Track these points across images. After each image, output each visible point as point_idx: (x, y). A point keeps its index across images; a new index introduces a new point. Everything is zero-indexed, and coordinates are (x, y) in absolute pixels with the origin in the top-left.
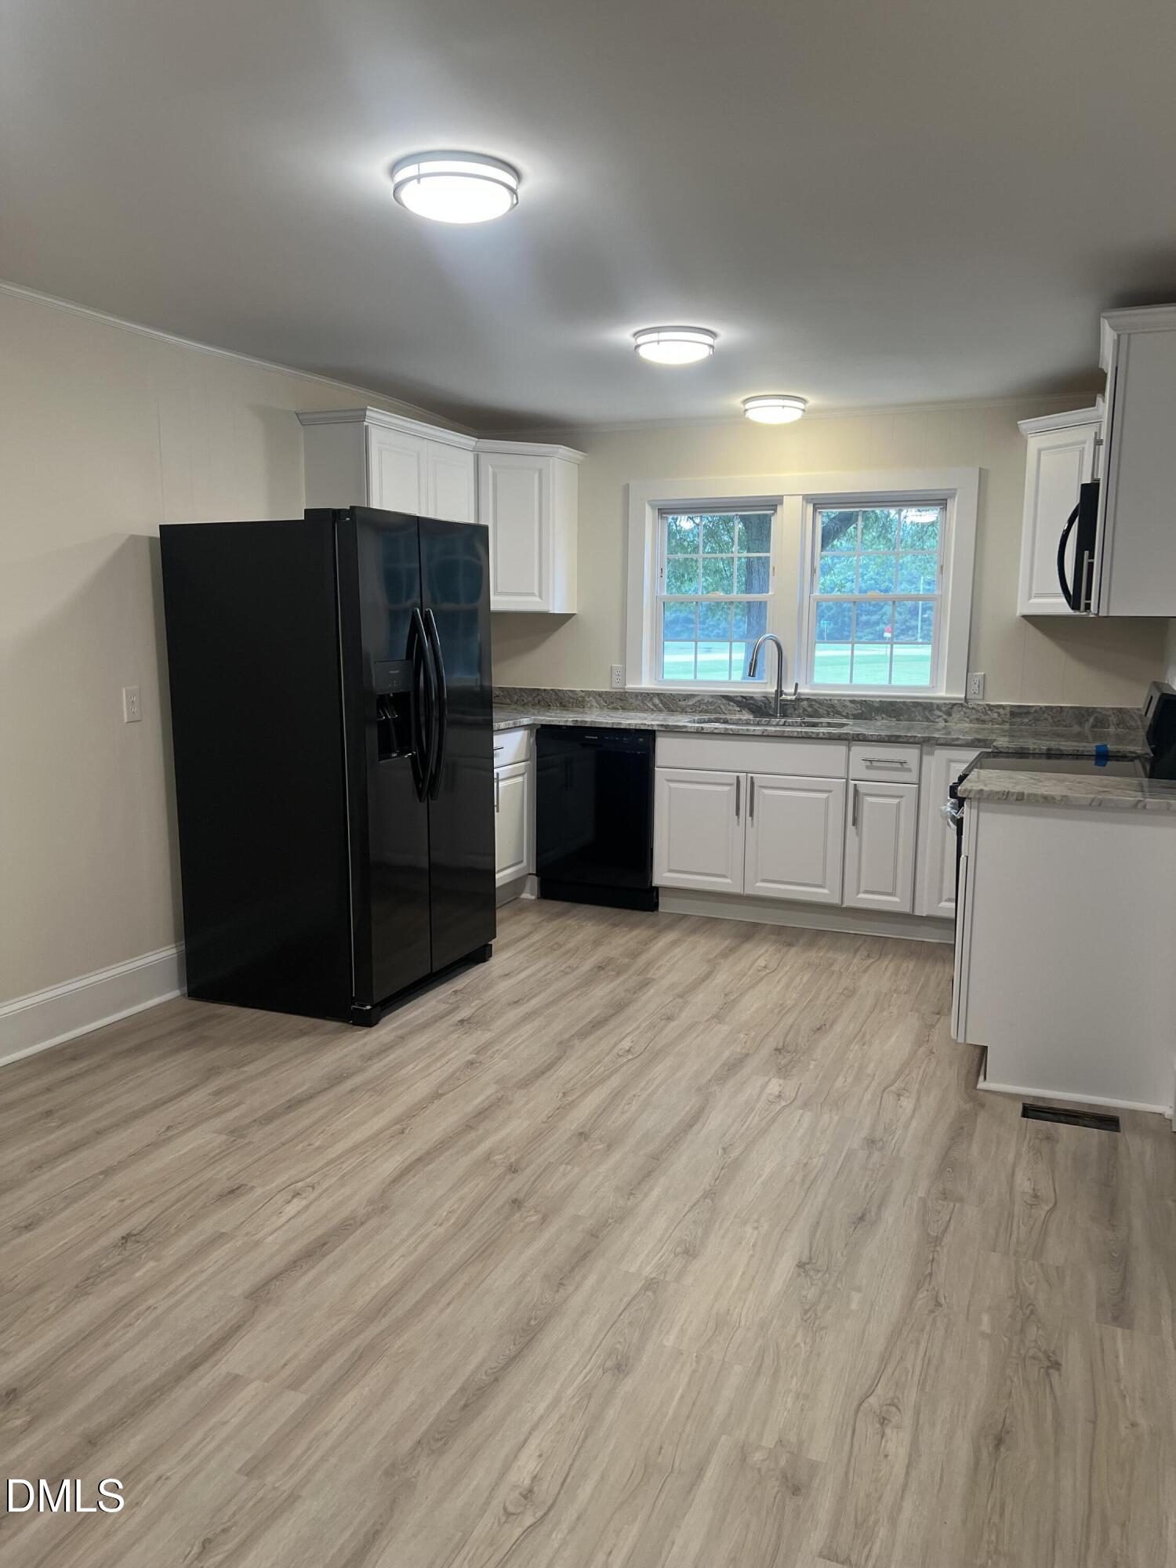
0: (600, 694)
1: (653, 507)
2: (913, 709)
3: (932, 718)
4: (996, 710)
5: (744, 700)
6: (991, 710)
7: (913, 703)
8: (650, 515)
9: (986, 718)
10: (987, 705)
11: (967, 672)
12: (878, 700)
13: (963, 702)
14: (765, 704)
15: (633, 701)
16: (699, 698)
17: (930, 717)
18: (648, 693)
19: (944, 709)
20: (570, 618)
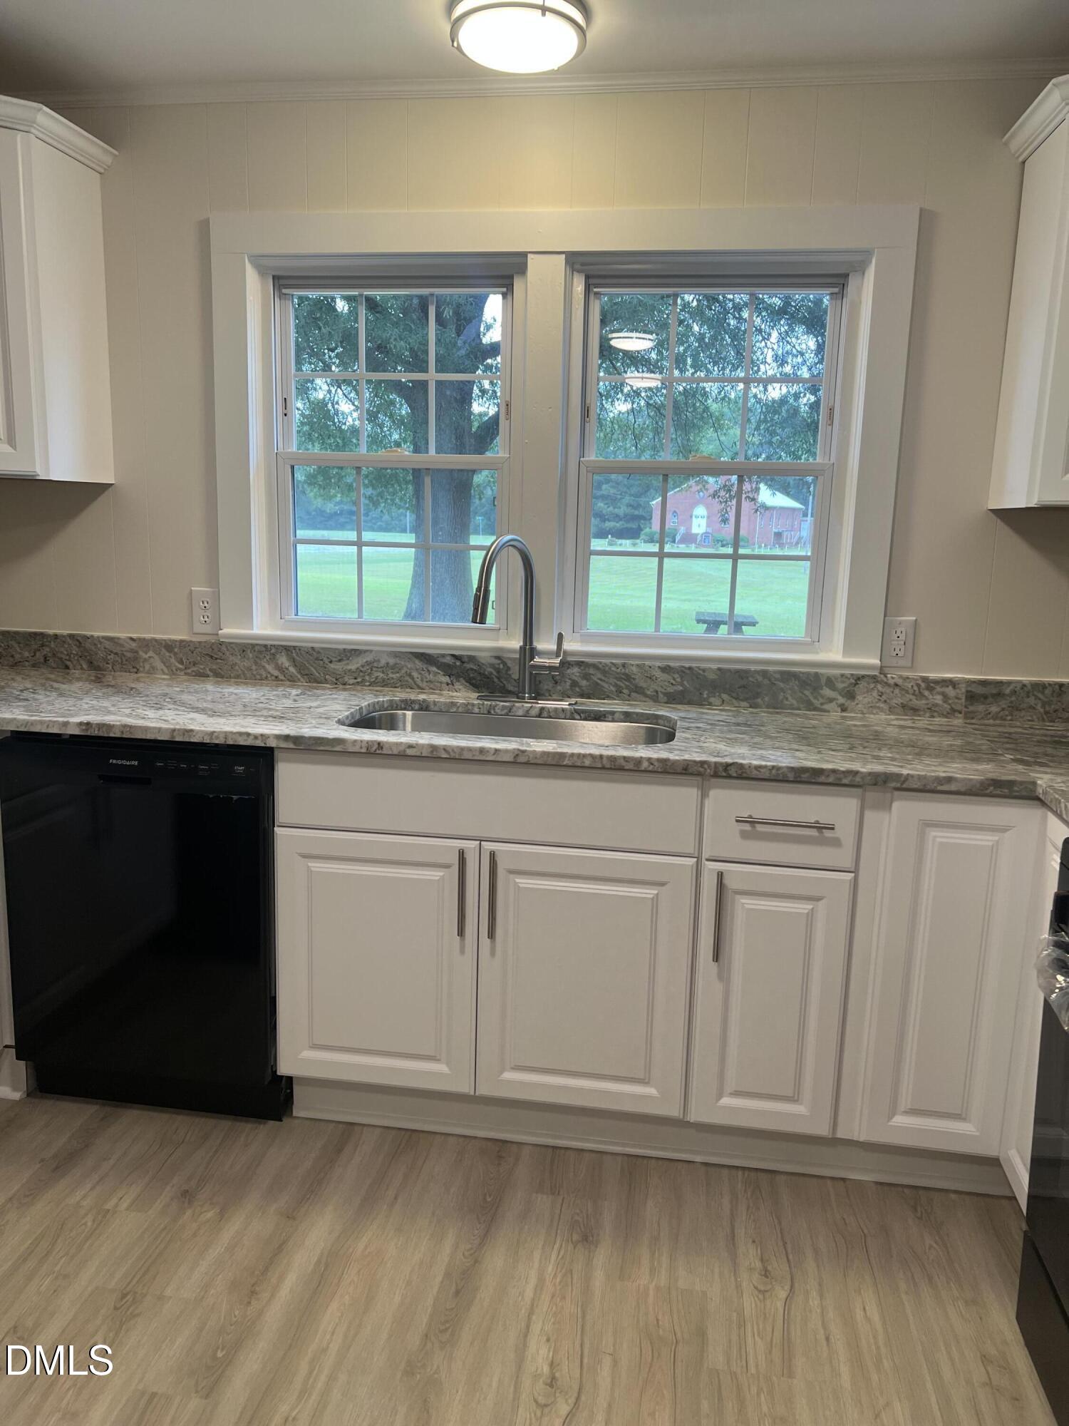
0: (169, 646)
1: (262, 271)
2: (782, 685)
3: (817, 703)
4: (939, 689)
5: (458, 663)
6: (930, 689)
7: (782, 673)
8: (254, 287)
9: (921, 703)
10: (925, 679)
11: (885, 616)
12: (714, 666)
13: (876, 673)
14: (498, 671)
15: (237, 660)
16: (369, 658)
17: (815, 701)
18: (265, 646)
19: (840, 686)
20: (103, 492)
